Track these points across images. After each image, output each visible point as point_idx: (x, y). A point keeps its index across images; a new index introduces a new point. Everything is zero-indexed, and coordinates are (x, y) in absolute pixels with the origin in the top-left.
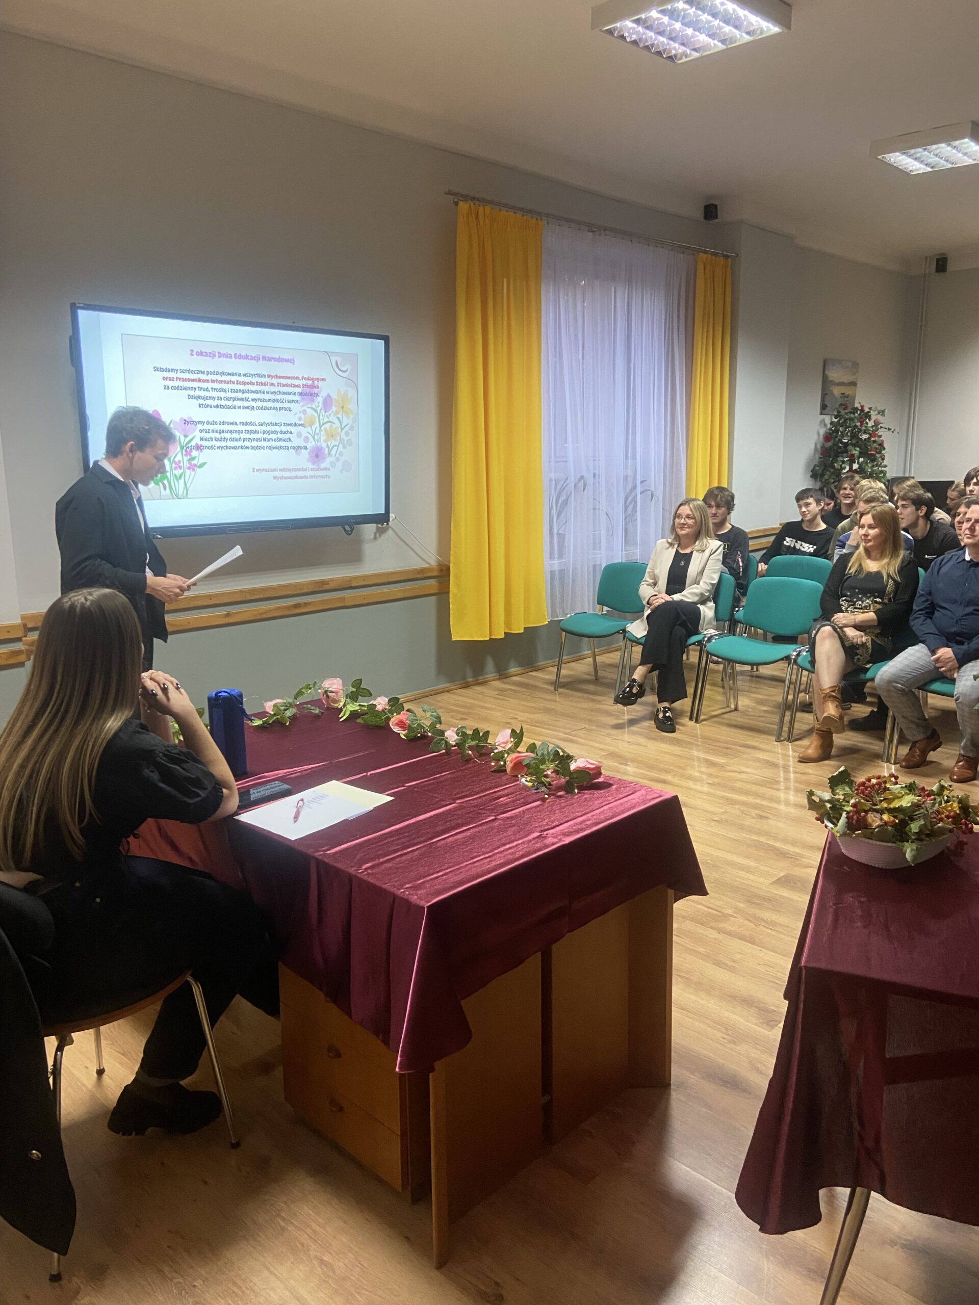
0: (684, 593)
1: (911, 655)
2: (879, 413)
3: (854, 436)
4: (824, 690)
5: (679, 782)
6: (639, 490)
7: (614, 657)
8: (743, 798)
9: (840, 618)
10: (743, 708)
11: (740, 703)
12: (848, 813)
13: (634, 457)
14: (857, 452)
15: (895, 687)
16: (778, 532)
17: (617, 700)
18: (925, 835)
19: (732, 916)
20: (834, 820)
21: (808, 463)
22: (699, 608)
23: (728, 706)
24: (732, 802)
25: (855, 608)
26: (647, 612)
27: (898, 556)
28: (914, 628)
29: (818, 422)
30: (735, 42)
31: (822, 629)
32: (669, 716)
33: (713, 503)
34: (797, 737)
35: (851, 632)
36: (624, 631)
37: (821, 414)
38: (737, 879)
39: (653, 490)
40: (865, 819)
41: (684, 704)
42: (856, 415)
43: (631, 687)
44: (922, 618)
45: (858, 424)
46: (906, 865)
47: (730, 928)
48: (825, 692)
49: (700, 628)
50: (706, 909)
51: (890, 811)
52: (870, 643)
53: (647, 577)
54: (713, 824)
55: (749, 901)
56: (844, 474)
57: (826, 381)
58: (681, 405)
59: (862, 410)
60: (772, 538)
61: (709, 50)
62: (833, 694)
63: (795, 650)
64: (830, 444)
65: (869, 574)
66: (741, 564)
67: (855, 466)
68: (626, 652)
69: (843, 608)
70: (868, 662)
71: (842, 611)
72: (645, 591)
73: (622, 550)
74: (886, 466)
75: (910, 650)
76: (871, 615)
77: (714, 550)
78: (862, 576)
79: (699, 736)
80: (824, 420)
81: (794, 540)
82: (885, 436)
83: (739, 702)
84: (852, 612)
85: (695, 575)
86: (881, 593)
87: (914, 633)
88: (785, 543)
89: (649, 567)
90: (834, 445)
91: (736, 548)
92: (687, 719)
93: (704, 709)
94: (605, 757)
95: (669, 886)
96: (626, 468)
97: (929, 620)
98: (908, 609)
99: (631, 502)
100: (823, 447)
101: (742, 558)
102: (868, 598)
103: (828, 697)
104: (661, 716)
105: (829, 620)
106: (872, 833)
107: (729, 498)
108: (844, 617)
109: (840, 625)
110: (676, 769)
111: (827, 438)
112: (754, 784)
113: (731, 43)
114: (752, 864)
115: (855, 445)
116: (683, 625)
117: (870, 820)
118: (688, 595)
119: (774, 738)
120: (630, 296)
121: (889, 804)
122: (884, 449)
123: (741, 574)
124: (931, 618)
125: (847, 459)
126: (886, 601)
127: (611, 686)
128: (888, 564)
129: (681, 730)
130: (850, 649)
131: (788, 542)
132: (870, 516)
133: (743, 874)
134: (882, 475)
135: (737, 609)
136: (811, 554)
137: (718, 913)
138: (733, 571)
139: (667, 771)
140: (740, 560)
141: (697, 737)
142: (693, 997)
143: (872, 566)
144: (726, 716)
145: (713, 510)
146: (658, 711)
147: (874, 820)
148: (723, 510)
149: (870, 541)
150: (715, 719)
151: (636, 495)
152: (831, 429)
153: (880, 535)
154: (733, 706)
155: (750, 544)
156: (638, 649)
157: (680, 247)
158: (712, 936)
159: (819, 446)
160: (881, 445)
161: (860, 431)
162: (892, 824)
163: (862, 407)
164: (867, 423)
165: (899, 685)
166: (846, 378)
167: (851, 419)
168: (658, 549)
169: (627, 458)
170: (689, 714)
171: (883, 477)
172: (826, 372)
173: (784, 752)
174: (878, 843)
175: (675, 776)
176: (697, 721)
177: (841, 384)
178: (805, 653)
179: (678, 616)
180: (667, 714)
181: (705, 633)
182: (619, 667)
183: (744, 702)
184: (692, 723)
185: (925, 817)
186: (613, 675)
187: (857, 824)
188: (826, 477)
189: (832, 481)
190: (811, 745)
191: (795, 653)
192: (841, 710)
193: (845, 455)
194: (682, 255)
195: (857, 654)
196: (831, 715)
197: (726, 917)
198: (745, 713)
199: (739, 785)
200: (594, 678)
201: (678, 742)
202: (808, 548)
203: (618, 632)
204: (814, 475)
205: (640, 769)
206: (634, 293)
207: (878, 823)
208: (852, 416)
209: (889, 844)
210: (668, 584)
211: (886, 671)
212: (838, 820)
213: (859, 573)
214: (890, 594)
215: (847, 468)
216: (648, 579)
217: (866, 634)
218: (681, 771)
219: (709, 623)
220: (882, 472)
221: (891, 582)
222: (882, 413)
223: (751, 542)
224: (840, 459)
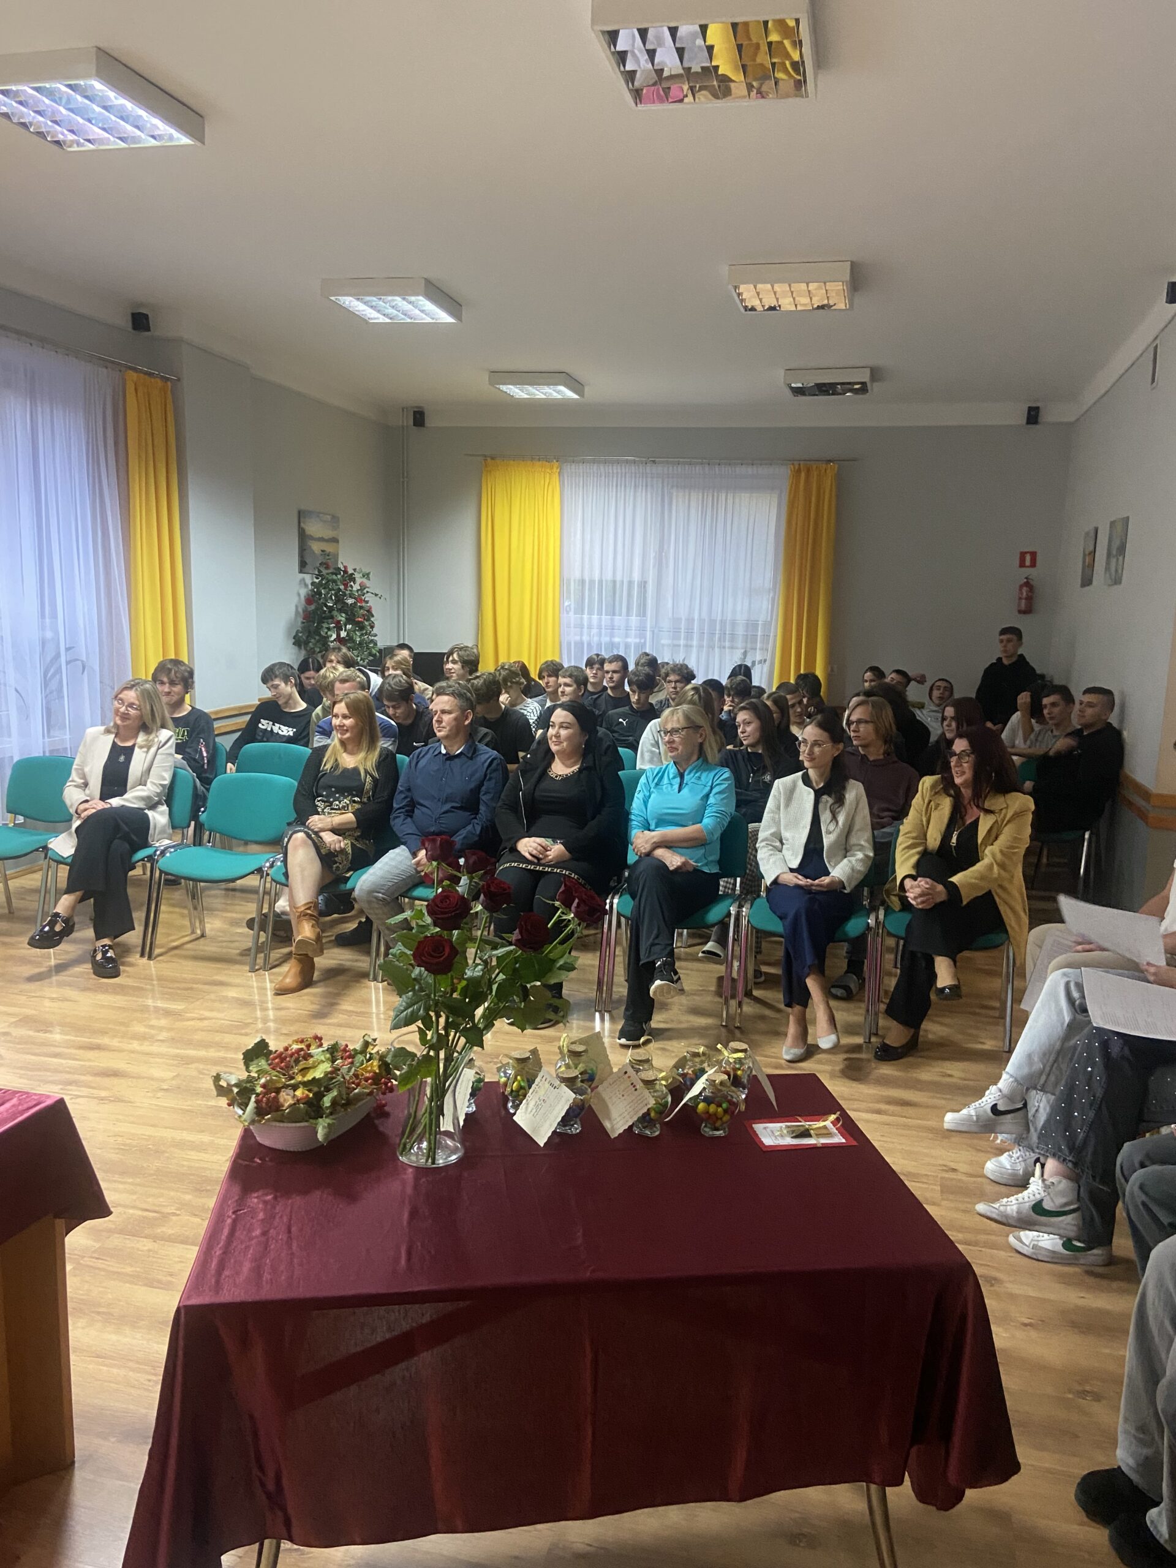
0: (126, 796)
1: (392, 859)
2: (364, 576)
3: (340, 600)
4: (298, 908)
5: (120, 1044)
6: (63, 659)
7: (34, 880)
8: (202, 1053)
9: (315, 821)
10: (213, 933)
11: (208, 927)
12: (258, 1095)
13: (54, 616)
14: (343, 619)
15: (376, 898)
16: (253, 710)
17: (33, 943)
18: (343, 1104)
19: (174, 1214)
20: (244, 1106)
21: (289, 630)
22: (147, 815)
23: (193, 932)
24: (188, 1061)
25: (332, 809)
26: (76, 823)
27: (375, 749)
28: (395, 829)
29: (298, 580)
30: (139, 142)
31: (294, 836)
32: (111, 957)
33: (165, 679)
34: (277, 963)
35: (328, 838)
36: (45, 848)
37: (301, 572)
38: (185, 1163)
39: (84, 659)
40: (276, 1099)
41: (133, 937)
42: (339, 576)
43: (52, 924)
44: (402, 816)
45: (342, 587)
46: (319, 1145)
47: (170, 1232)
48: (300, 910)
49: (150, 840)
50: (140, 1213)
51: (305, 1084)
52: (350, 848)
53: (74, 776)
54: (160, 1094)
55: (197, 1190)
56: (332, 642)
57: (303, 537)
58: (117, 554)
59: (345, 572)
60: (248, 717)
61: (108, 145)
62: (309, 912)
63: (268, 860)
64: (313, 607)
65: (346, 771)
66: (205, 754)
67: (343, 634)
68: (50, 873)
69: (320, 810)
70: (348, 871)
71: (318, 813)
72: (73, 796)
73: (43, 736)
74: (376, 635)
75: (392, 854)
76: (349, 817)
77: (163, 741)
78: (338, 772)
79: (154, 977)
80: (304, 579)
81: (271, 723)
82: (372, 602)
83: (207, 925)
84: (329, 813)
85: (139, 774)
86: (359, 791)
87: (394, 832)
88: (260, 725)
89: (75, 763)
90: (317, 609)
91: (198, 734)
92: (138, 956)
93: (160, 939)
94: (16, 1024)
95: (56, 1216)
96: (43, 628)
97: (409, 819)
98: (388, 808)
99: (54, 675)
100: (305, 611)
101: (206, 747)
102: (345, 797)
103: (303, 915)
104: (99, 957)
105: (303, 824)
106: (283, 1115)
107: (186, 674)
108: (320, 820)
109: (316, 830)
110: (117, 1028)
111: (309, 601)
112: (217, 1032)
113: (135, 143)
114: (206, 1138)
115: (340, 611)
116: (126, 838)
117: (281, 1100)
118: (131, 799)
119: (247, 968)
120: (34, 414)
121: (304, 1076)
122: (373, 616)
123: (206, 767)
124: (411, 817)
125: (333, 625)
126: (365, 800)
127: (29, 920)
128: (366, 759)
129: (127, 972)
130: (327, 858)
131: (264, 724)
132: (343, 704)
133: (193, 1155)
134: (371, 645)
135: (202, 809)
136: (289, 740)
137: (155, 1214)
138: (194, 763)
139: (104, 1032)
140: (203, 749)
141: (152, 980)
142: (114, 1337)
143: (349, 761)
144: (189, 946)
145: (166, 688)
146: (95, 951)
147: (287, 1099)
148: (178, 689)
149: (347, 731)
150: (176, 952)
151: (60, 667)
152: (312, 590)
153: (357, 724)
154: (199, 932)
155: (215, 726)
156: (64, 872)
157: (100, 359)
158: (146, 1248)
159: (300, 610)
160: (369, 611)
161: (345, 595)
162: (303, 1101)
163: (345, 567)
164: (352, 586)
165: (380, 895)
166: (328, 533)
167: (334, 581)
168: (88, 741)
169: (43, 616)
170: (139, 949)
171: (373, 647)
172: (302, 525)
173: (260, 984)
174: (290, 1125)
175: (115, 1036)
176: (150, 958)
177: (321, 539)
178: (279, 864)
179: (117, 828)
180: (109, 955)
181: (157, 845)
182: (40, 892)
183: (213, 925)
184: (145, 960)
185: (341, 1084)
186: (32, 904)
187: (268, 1108)
188: (311, 645)
189: (318, 650)
190: (288, 972)
191: (268, 864)
192: (318, 930)
193: (330, 620)
194: (105, 370)
195: (336, 863)
196: (307, 938)
197: (165, 1217)
198: (213, 939)
199: (198, 1036)
200: (6, 911)
201: (122, 990)
202: (287, 731)
203: (37, 850)
204: (298, 642)
205: (67, 1034)
206: (39, 409)
207: (291, 1102)
208: (334, 577)
209: (302, 1124)
210: (102, 786)
211: (366, 880)
212: (247, 1105)
213: (335, 770)
214: (368, 792)
215: (334, 636)
216: (76, 779)
217: (344, 838)
218: (123, 1029)
219: (163, 831)
220: (372, 641)
221: (369, 779)
222: (366, 576)
223: (216, 725)
224: (325, 625)
